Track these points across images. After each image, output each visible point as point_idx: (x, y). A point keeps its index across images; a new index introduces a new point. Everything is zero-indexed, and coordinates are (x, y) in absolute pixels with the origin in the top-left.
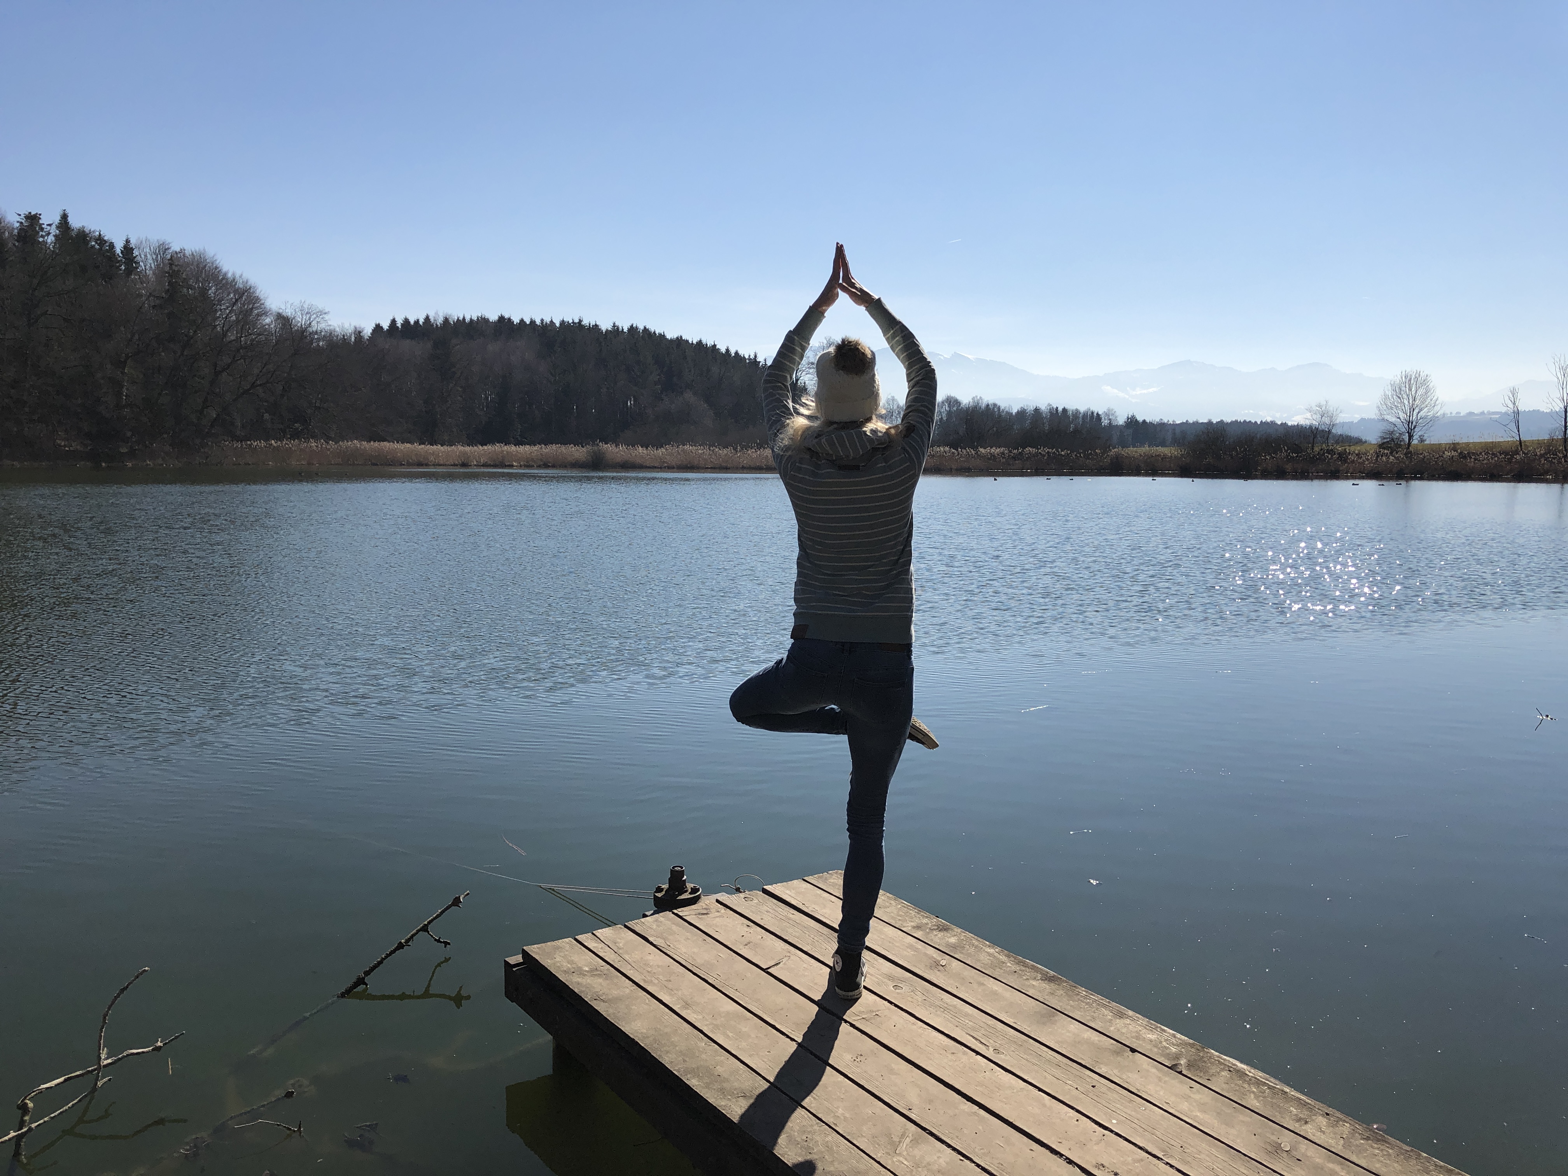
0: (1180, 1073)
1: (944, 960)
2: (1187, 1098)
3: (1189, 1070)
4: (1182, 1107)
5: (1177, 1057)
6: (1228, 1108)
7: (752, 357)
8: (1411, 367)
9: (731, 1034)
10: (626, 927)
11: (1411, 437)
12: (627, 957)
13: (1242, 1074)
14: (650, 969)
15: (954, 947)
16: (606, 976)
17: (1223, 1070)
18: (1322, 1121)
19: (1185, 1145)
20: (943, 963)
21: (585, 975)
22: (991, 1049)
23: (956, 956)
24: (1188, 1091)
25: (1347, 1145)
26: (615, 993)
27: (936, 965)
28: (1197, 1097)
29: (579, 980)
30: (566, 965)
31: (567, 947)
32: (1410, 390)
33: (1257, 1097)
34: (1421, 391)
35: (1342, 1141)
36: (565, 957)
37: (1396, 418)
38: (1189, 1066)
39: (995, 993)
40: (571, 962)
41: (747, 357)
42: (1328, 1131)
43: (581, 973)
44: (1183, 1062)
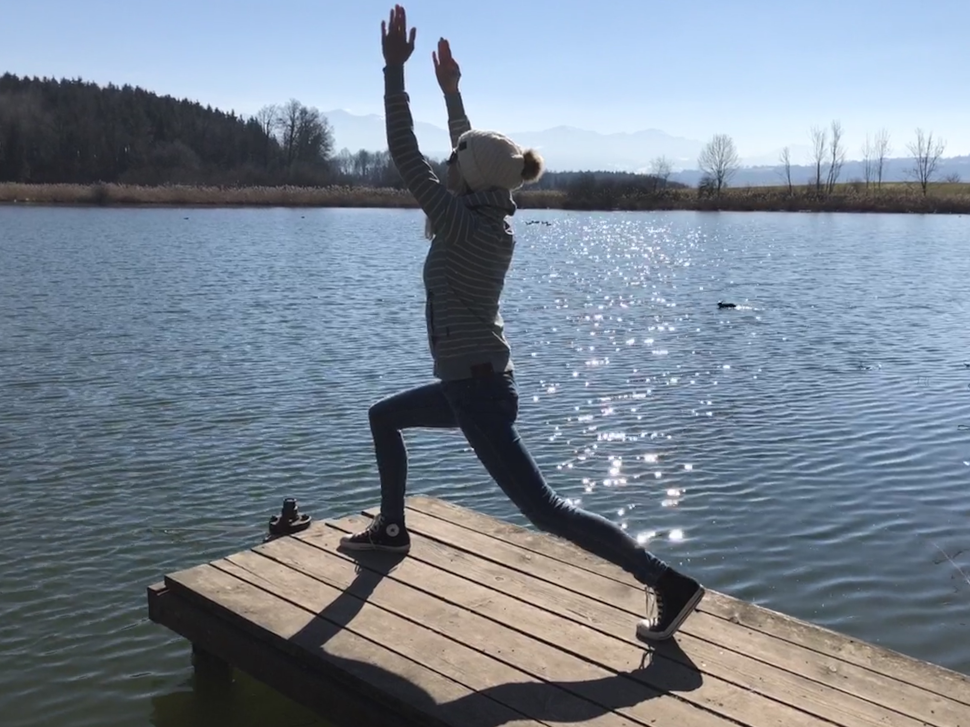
0: (738, 623)
1: (529, 555)
2: (750, 642)
3: (743, 620)
4: (749, 649)
5: (731, 612)
6: (782, 646)
7: (230, 113)
8: (720, 133)
9: (375, 629)
10: (253, 551)
11: (720, 182)
12: (262, 575)
13: (783, 621)
14: (286, 584)
15: (531, 544)
16: (249, 593)
17: (767, 618)
18: (850, 647)
19: (762, 677)
20: (528, 556)
21: (229, 593)
22: (590, 619)
23: (537, 551)
24: (748, 636)
25: (874, 663)
26: (261, 605)
27: (524, 559)
28: (757, 640)
29: (225, 597)
30: (209, 587)
31: (205, 572)
32: (720, 148)
33: (799, 636)
34: (727, 149)
35: (869, 660)
36: (206, 580)
37: (710, 169)
38: (743, 617)
39: (575, 576)
40: (213, 584)
41: (225, 113)
42: (857, 653)
43: (226, 592)
44: (737, 615)
